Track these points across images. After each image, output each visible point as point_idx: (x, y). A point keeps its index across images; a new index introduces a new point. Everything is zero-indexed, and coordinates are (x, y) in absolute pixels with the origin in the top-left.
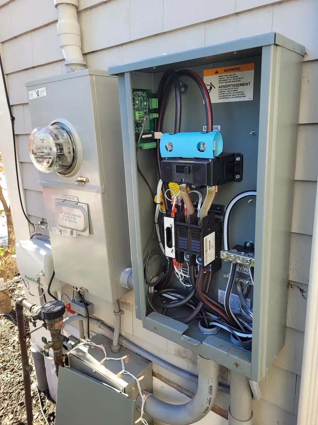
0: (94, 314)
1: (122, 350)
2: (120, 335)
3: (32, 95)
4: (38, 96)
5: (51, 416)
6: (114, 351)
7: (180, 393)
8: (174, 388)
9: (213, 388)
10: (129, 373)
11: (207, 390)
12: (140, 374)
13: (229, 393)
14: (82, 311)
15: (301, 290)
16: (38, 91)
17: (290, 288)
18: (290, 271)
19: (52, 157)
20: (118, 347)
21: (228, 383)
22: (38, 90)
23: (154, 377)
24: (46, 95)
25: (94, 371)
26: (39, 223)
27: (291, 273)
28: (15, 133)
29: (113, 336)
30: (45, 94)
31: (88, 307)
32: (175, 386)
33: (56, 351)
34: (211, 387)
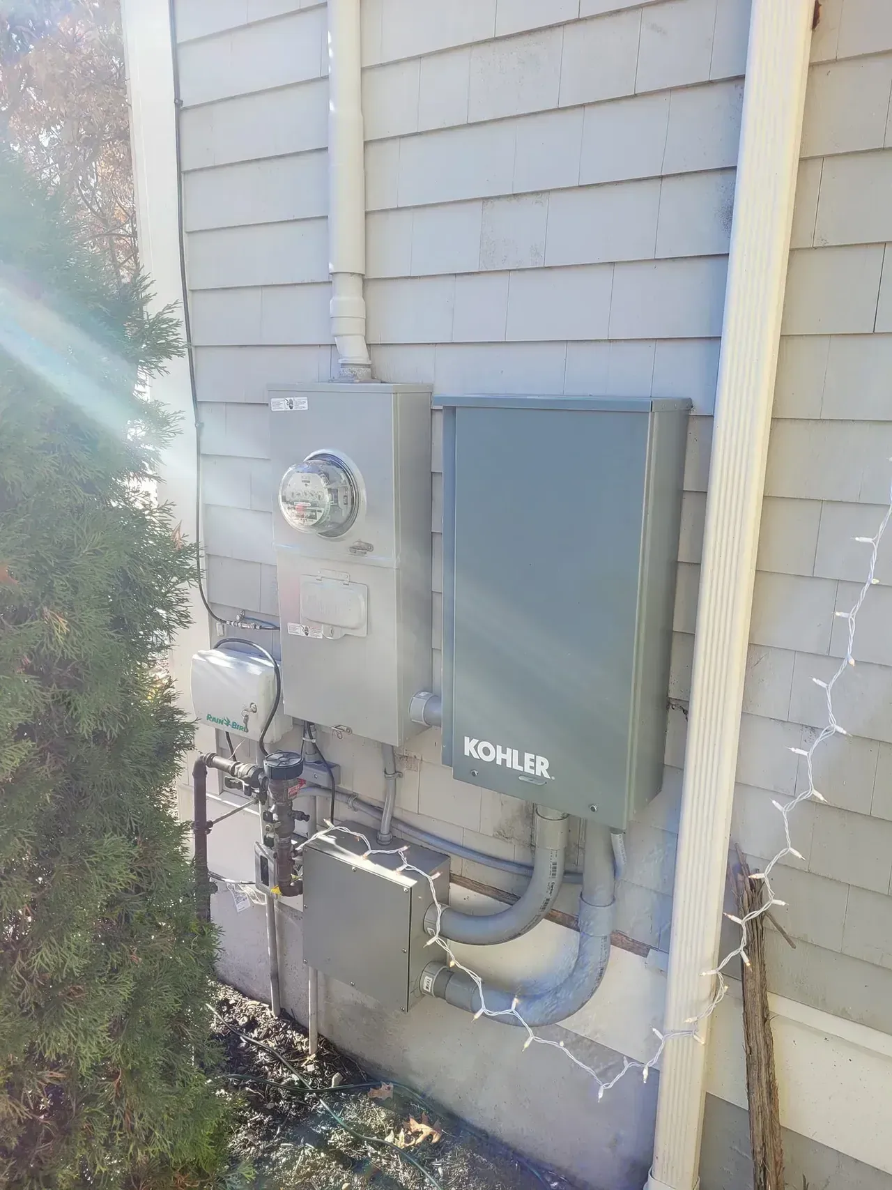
0: (341, 784)
1: (395, 842)
2: (393, 818)
3: (279, 404)
4: (291, 408)
5: (223, 1005)
6: (384, 842)
7: (498, 901)
8: (488, 895)
9: (557, 866)
10: (414, 868)
11: (548, 870)
12: (433, 871)
13: (581, 883)
14: (322, 778)
15: (684, 711)
16: (291, 400)
17: (671, 709)
18: (670, 685)
19: (323, 510)
20: (389, 836)
21: (580, 869)
22: (292, 398)
23: (451, 884)
24: (307, 408)
25: (353, 868)
26: (238, 618)
27: (671, 687)
28: (202, 451)
29: (381, 821)
30: (306, 406)
31: (333, 770)
32: (490, 892)
33: (283, 839)
34: (555, 864)
